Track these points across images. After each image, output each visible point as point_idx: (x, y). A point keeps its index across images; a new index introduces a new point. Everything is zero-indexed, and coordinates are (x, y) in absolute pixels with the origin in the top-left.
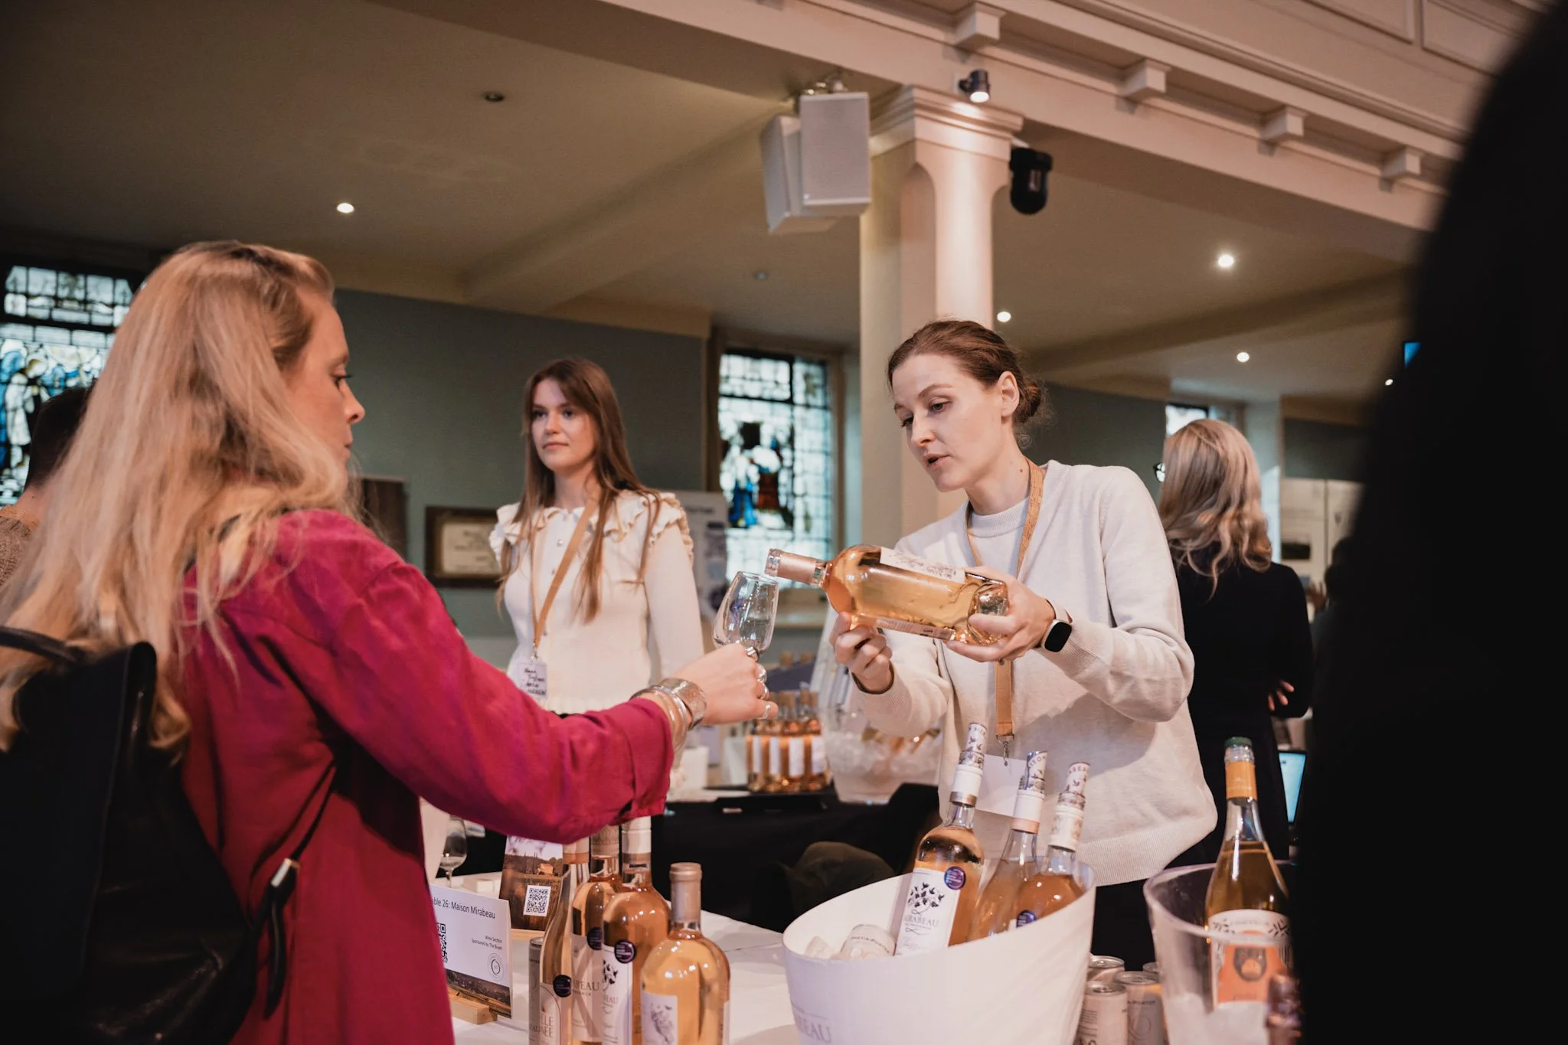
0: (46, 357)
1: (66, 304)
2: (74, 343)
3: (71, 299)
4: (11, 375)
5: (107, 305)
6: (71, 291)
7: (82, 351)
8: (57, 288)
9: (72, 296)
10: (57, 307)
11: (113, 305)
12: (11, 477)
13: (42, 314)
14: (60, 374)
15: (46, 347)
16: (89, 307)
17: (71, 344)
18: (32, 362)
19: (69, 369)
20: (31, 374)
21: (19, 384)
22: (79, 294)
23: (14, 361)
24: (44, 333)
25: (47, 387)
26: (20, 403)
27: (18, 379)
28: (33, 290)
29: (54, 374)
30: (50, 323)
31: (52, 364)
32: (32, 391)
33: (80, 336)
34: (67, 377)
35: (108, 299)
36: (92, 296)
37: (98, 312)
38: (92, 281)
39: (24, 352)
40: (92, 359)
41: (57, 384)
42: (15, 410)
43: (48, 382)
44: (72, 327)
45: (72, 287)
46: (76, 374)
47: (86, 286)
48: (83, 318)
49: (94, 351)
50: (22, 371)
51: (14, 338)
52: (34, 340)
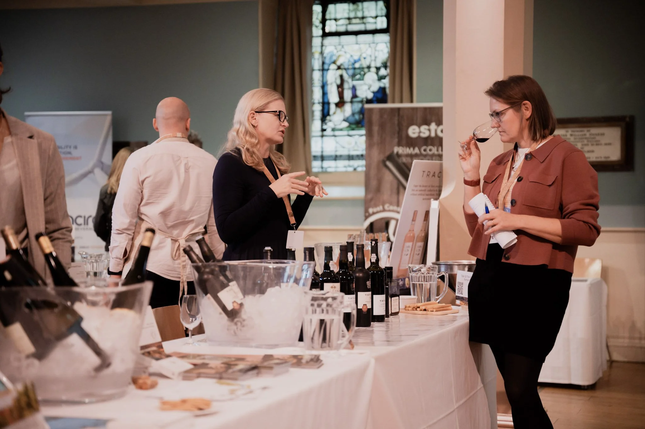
0: (345, 52)
1: (354, 21)
2: (358, 43)
3: (355, 18)
4: (330, 65)
5: (372, 17)
6: (356, 13)
7: (362, 46)
8: (349, 13)
9: (357, 16)
10: (350, 24)
11: (376, 17)
12: (330, 121)
13: (342, 29)
14: (352, 61)
15: (345, 47)
16: (365, 20)
17: (357, 44)
18: (339, 56)
19: (356, 58)
20: (339, 63)
21: (334, 70)
22: (360, 14)
23: (331, 57)
24: (344, 38)
25: (345, 69)
26: (334, 80)
27: (333, 67)
28: (338, 16)
29: (349, 61)
30: (347, 33)
31: (348, 56)
32: (340, 72)
33: (361, 37)
34: (355, 62)
35: (374, 14)
36: (366, 14)
37: (369, 23)
38: (366, 4)
39: (335, 51)
40: (367, 50)
41: (350, 67)
42: (331, 84)
43: (346, 67)
44: (356, 33)
45: (356, 10)
46: (359, 60)
47: (362, 9)
48: (361, 27)
49: (367, 46)
50: (334, 62)
51: (331, 45)
52: (340, 45)
